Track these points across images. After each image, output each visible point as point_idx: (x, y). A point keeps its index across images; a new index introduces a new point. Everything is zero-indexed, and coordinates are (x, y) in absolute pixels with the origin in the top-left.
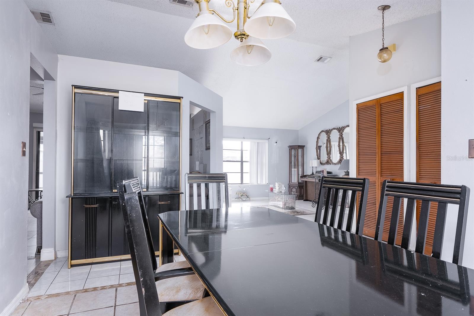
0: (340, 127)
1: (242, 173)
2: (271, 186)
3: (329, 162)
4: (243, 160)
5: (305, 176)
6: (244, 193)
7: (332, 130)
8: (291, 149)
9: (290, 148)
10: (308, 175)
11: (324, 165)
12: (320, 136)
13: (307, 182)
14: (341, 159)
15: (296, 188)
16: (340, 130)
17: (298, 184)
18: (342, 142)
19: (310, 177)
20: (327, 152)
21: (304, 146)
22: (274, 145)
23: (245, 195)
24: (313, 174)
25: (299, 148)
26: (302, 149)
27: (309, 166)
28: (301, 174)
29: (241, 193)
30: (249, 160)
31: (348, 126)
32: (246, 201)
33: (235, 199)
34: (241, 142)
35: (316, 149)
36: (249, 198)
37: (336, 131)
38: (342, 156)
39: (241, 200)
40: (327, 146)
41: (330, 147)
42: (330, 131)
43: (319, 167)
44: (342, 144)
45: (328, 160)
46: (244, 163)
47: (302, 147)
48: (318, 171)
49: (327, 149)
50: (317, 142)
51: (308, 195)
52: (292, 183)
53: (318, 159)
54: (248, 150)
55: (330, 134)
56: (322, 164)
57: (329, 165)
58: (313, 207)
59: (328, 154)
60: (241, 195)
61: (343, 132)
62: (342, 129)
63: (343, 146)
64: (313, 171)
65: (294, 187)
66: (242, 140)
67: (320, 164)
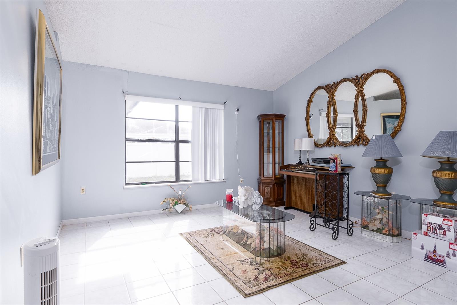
0: (357, 76)
1: (177, 161)
2: (229, 191)
3: (331, 142)
4: (180, 139)
5: (289, 166)
6: (180, 199)
7: (339, 83)
8: (263, 120)
9: (261, 119)
10: (292, 165)
11: (321, 147)
12: (313, 97)
13: (292, 177)
14: (359, 136)
15: (272, 186)
16: (358, 81)
17: (275, 179)
18: (363, 103)
19: (296, 168)
20: (329, 123)
21: (285, 116)
22: (235, 114)
23: (183, 202)
24: (303, 164)
25: (276, 119)
26: (280, 120)
27: (294, 149)
28: (279, 164)
29: (174, 200)
30: (190, 139)
31: (378, 71)
32: (183, 212)
33: (163, 210)
34: (175, 106)
35: (305, 119)
36: (189, 207)
37: (348, 83)
38: (361, 129)
39: (175, 212)
40: (328, 112)
41: (335, 114)
42: (336, 85)
43: (313, 151)
44: (363, 107)
45: (331, 138)
46: (180, 144)
47: (281, 117)
48: (312, 159)
49: (328, 119)
50: (308, 108)
51: (292, 200)
52: (263, 177)
53: (310, 136)
54: (189, 122)
55: (336, 92)
56: (317, 145)
57: (333, 147)
58: (313, 230)
59: (332, 128)
60: (174, 203)
61: (365, 84)
62: (363, 79)
63: (365, 110)
64: (300, 158)
65: (267, 184)
66: (178, 102)
67: (315, 145)
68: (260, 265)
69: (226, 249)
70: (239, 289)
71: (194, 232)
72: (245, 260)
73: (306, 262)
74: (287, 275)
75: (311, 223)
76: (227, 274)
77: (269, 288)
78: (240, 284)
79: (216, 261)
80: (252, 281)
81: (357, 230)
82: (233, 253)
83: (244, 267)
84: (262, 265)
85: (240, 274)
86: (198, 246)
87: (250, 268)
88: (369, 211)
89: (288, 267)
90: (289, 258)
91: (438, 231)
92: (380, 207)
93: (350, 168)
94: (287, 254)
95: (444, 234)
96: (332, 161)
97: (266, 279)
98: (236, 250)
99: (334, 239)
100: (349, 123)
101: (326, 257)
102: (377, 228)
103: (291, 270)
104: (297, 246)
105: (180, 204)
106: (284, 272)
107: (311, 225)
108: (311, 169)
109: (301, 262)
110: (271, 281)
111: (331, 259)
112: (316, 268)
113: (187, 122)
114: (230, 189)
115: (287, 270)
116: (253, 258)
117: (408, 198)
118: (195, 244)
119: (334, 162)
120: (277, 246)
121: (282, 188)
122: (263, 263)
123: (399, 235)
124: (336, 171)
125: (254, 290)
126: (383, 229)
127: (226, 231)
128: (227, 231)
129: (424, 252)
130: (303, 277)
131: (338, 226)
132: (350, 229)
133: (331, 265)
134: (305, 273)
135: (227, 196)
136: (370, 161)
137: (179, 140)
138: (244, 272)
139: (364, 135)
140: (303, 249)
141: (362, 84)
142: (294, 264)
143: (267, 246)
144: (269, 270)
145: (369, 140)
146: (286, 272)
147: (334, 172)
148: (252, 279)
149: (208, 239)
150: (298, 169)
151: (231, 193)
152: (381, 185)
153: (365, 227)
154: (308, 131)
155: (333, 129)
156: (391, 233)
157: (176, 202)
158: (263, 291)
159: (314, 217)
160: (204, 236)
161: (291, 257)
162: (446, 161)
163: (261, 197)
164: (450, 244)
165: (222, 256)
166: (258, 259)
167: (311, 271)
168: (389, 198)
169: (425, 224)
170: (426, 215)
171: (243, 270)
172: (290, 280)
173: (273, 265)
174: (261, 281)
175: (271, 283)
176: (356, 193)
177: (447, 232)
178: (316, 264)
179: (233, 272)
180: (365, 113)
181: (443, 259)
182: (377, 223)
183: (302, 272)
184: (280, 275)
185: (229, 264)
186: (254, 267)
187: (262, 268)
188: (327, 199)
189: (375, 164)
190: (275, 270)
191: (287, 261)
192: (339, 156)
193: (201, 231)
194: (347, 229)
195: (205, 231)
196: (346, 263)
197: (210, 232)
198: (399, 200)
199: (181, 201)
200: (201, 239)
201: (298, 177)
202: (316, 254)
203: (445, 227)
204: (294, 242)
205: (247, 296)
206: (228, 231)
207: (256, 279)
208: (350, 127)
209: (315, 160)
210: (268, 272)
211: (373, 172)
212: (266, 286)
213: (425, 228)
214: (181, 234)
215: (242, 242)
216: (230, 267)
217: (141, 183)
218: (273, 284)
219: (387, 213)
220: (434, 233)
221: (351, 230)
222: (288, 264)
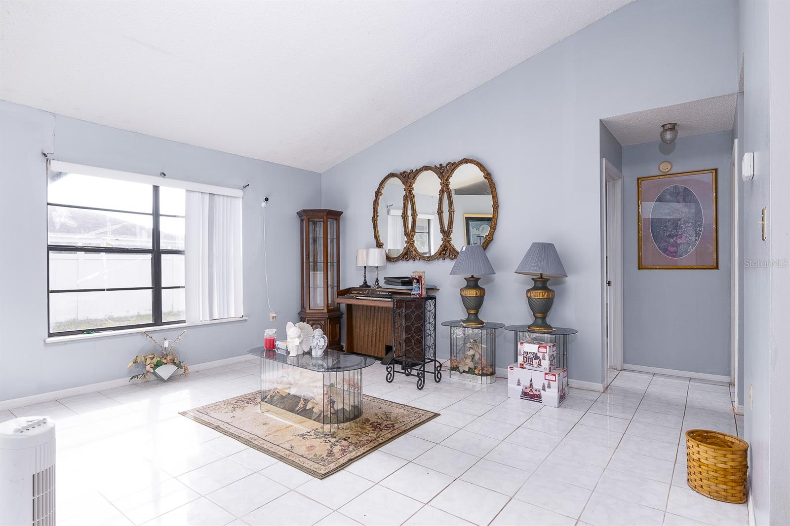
0: (441, 165)
1: (157, 288)
2: (269, 333)
3: (409, 254)
4: (163, 246)
5: (348, 291)
6: (165, 356)
7: (418, 172)
8: (309, 219)
9: (304, 217)
10: (354, 289)
11: (395, 262)
12: (383, 188)
13: (353, 307)
14: (445, 247)
15: (323, 322)
16: (443, 172)
17: (328, 312)
18: (449, 202)
19: (361, 294)
20: (406, 228)
21: (342, 213)
22: (261, 206)
23: (170, 360)
24: (370, 287)
25: (329, 218)
26: (334, 219)
27: (356, 265)
28: (332, 288)
29: (154, 358)
30: (181, 247)
31: (466, 161)
32: (171, 379)
33: (132, 378)
34: (152, 187)
35: (372, 220)
36: (183, 368)
37: (430, 173)
38: (448, 237)
39: (155, 380)
40: (404, 211)
41: (414, 215)
42: (415, 173)
43: (384, 268)
44: (449, 207)
45: (408, 249)
46: (163, 256)
47: (335, 215)
48: (385, 278)
49: (404, 221)
50: (376, 203)
51: (355, 341)
52: (310, 309)
53: (379, 245)
54: (178, 217)
55: (414, 183)
56: (389, 259)
57: (411, 262)
58: (390, 381)
59: (409, 234)
60: (155, 363)
61: (451, 177)
62: (448, 169)
63: (452, 212)
64: (365, 277)
65: (316, 320)
66: (158, 181)
67: (387, 258)
68: (330, 436)
69: (271, 424)
70: (309, 470)
71: (207, 407)
72: (307, 433)
73: (392, 421)
74: (370, 442)
75: (388, 371)
76: (285, 456)
77: (351, 461)
78: (308, 464)
79: (261, 442)
80: (325, 458)
81: (445, 374)
82: (284, 427)
83: (308, 443)
84: (333, 435)
85: (305, 452)
86: (221, 426)
87: (317, 442)
88: (458, 347)
89: (369, 431)
90: (367, 420)
91: (534, 361)
92: (472, 340)
93: (433, 291)
94: (364, 416)
95: (540, 364)
96: (415, 281)
97: (343, 451)
98: (289, 423)
99: (420, 389)
100: (424, 226)
101: (415, 411)
102: (469, 368)
103: (374, 435)
104: (374, 404)
105: (166, 364)
106: (366, 438)
107: (388, 374)
108: (383, 293)
109: (385, 423)
110: (351, 452)
111: (421, 413)
112: (404, 426)
113: (175, 216)
114: (270, 330)
115: (370, 435)
116: (317, 429)
117: (502, 326)
118: (216, 424)
119: (418, 282)
120: (354, 407)
121: (337, 326)
122: (334, 432)
123: (492, 374)
124: (421, 295)
125: (332, 468)
126: (475, 368)
127: (266, 397)
128: (268, 397)
129: (520, 388)
130: (392, 440)
131: (424, 371)
132: (438, 373)
133: (422, 420)
134: (393, 435)
135: (266, 340)
136: (460, 281)
137: (161, 249)
138: (311, 448)
139: (450, 245)
140: (383, 406)
141: (448, 176)
142: (376, 427)
143: (340, 406)
144: (345, 440)
145: (458, 253)
146: (368, 438)
147: (418, 296)
148: (324, 455)
149: (235, 414)
150: (364, 294)
151: (273, 336)
152: (473, 312)
153: (454, 368)
154: (376, 237)
155: (412, 235)
156: (484, 372)
157: (158, 361)
158: (344, 466)
159: (390, 364)
160: (226, 410)
161: (370, 419)
162: (539, 278)
163: (325, 336)
164: (546, 374)
165: (269, 434)
166: (327, 427)
167: (399, 432)
168: (483, 327)
169: (520, 355)
170: (522, 343)
171: (308, 446)
172: (376, 446)
173: (348, 433)
174: (337, 455)
175: (353, 455)
176: (444, 324)
177: (542, 361)
178: (404, 422)
179: (293, 451)
180: (451, 216)
181: (539, 393)
182: (468, 361)
183: (389, 434)
184: (361, 443)
185: (284, 443)
186: (322, 440)
187: (335, 439)
188: (408, 334)
189: (465, 284)
190: (354, 438)
191: (365, 424)
192: (423, 274)
193: (218, 403)
194: (435, 373)
195: (226, 403)
196: (440, 415)
197: (236, 403)
198: (493, 329)
199: (168, 359)
200: (223, 416)
201: (363, 306)
202: (402, 411)
203: (540, 355)
204: (369, 399)
205: (324, 476)
206: (270, 396)
207: (330, 453)
208: (426, 232)
209: (389, 281)
210: (344, 443)
211: (464, 295)
212: (346, 460)
213: (520, 359)
214: (183, 414)
215: (297, 409)
216: (288, 446)
217: (83, 332)
218: (356, 456)
219: (480, 347)
220: (530, 364)
221: (439, 375)
222: (369, 428)
